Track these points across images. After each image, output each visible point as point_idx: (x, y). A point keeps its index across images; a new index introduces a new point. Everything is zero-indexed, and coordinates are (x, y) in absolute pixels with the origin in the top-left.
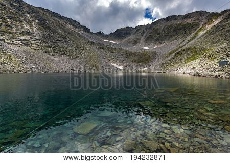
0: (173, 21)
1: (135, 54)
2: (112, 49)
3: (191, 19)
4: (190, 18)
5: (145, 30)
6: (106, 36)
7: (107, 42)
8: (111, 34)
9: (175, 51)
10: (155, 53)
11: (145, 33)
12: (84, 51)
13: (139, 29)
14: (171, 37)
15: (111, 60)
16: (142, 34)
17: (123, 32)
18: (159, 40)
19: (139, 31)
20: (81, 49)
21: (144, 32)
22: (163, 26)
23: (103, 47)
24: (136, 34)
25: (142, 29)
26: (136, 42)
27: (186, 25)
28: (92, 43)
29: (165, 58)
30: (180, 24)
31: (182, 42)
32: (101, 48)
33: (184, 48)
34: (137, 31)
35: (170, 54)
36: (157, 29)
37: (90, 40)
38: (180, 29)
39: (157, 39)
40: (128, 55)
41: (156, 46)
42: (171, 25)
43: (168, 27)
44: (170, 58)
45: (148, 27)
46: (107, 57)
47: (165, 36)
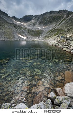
0: (52, 14)
1: (33, 31)
2: (21, 27)
3: (60, 14)
5: (39, 18)
6: (18, 20)
7: (19, 23)
8: (21, 18)
9: (51, 30)
10: (42, 31)
12: (3, 28)
14: (51, 22)
15: (20, 34)
18: (46, 24)
20: (1, 26)
21: (39, 19)
22: (48, 16)
23: (15, 26)
24: (35, 20)
25: (38, 17)
26: (34, 24)
27: (58, 17)
29: (47, 33)
30: (55, 16)
33: (55, 29)
34: (35, 18)
35: (49, 31)
36: (45, 18)
38: (55, 19)
40: (29, 31)
41: (44, 27)
42: (52, 16)
43: (50, 17)
44: (49, 33)
45: (41, 16)
46: (17, 32)
47: (48, 22)
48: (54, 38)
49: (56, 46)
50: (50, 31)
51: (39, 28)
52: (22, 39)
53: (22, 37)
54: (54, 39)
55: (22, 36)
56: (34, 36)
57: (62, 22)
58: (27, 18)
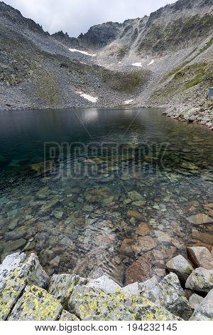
0: (184, 11)
1: (118, 76)
2: (82, 66)
5: (139, 30)
6: (73, 42)
7: (76, 53)
8: (81, 36)
10: (148, 73)
11: (139, 35)
12: (31, 72)
13: (129, 27)
14: (177, 43)
15: (79, 86)
16: (134, 38)
17: (103, 33)
18: (159, 49)
19: (129, 31)
20: (26, 66)
21: (136, 33)
22: (168, 20)
23: (65, 63)
24: (124, 38)
25: (135, 27)
26: (122, 53)
27: (202, 19)
28: (47, 55)
29: (162, 82)
30: (194, 17)
31: (191, 53)
32: (62, 65)
33: (192, 63)
34: (126, 30)
36: (159, 28)
37: (43, 48)
38: (192, 27)
39: (156, 47)
40: (107, 76)
41: (153, 61)
42: (181, 19)
43: (175, 22)
44: (168, 81)
45: (145, 22)
46: (72, 82)
47: (168, 40)
48: (185, 97)
49: (191, 121)
50: (174, 71)
51: (139, 64)
52: (87, 102)
53: (86, 96)
54: (187, 99)
55: (85, 92)
56: (120, 90)
58: (99, 34)
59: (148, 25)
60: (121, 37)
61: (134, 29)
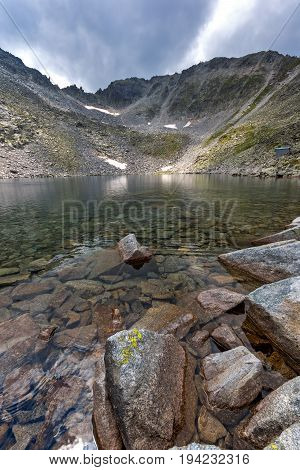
0: (220, 70)
2: (104, 127)
3: (251, 69)
4: (250, 64)
5: (169, 88)
6: (89, 98)
7: (93, 111)
8: (99, 92)
9: (221, 133)
10: (187, 136)
11: (171, 93)
12: (40, 131)
13: (158, 84)
14: (216, 103)
15: (102, 150)
16: (164, 96)
17: (127, 89)
18: (195, 110)
19: (158, 89)
20: (33, 124)
21: (167, 91)
22: (203, 78)
23: (82, 122)
24: (153, 96)
25: (165, 84)
26: (152, 113)
27: (242, 80)
28: (59, 112)
29: (204, 146)
30: (233, 77)
32: (79, 125)
33: (237, 126)
34: (154, 87)
36: (193, 87)
37: (52, 104)
38: (232, 87)
39: (192, 107)
40: (136, 139)
41: (188, 124)
42: (217, 78)
43: (211, 82)
44: (212, 145)
45: (176, 80)
46: (93, 145)
47: (205, 101)
51: (173, 126)
53: (111, 162)
55: (109, 157)
56: (155, 155)
57: (258, 100)
58: (121, 90)
59: (180, 83)
60: (149, 95)
61: (164, 86)
